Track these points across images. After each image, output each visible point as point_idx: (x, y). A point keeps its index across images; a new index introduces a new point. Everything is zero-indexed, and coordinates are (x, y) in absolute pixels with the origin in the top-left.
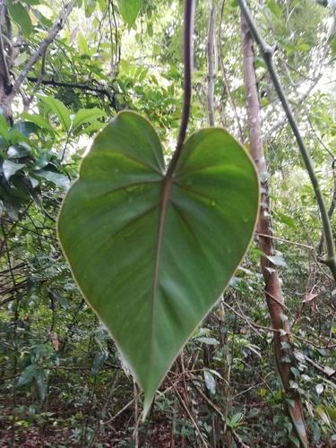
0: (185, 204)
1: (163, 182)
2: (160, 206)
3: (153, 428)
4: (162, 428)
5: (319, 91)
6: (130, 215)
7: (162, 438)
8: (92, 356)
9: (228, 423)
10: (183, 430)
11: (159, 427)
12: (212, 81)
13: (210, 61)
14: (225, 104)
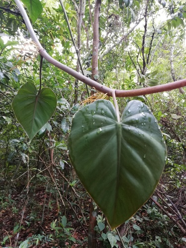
0: (41, 102)
1: (36, 97)
2: (35, 102)
3: (37, 193)
4: (42, 193)
5: (139, 29)
6: (29, 103)
7: (41, 197)
8: (7, 154)
9: (70, 184)
10: (51, 190)
11: (40, 193)
12: (81, 16)
13: (81, 5)
14: (89, 27)
